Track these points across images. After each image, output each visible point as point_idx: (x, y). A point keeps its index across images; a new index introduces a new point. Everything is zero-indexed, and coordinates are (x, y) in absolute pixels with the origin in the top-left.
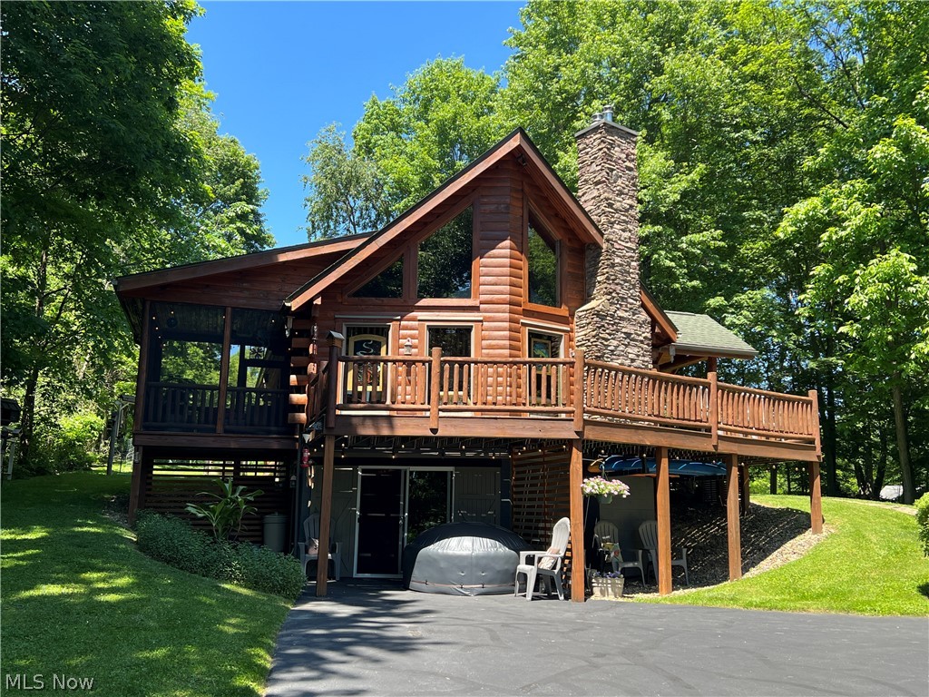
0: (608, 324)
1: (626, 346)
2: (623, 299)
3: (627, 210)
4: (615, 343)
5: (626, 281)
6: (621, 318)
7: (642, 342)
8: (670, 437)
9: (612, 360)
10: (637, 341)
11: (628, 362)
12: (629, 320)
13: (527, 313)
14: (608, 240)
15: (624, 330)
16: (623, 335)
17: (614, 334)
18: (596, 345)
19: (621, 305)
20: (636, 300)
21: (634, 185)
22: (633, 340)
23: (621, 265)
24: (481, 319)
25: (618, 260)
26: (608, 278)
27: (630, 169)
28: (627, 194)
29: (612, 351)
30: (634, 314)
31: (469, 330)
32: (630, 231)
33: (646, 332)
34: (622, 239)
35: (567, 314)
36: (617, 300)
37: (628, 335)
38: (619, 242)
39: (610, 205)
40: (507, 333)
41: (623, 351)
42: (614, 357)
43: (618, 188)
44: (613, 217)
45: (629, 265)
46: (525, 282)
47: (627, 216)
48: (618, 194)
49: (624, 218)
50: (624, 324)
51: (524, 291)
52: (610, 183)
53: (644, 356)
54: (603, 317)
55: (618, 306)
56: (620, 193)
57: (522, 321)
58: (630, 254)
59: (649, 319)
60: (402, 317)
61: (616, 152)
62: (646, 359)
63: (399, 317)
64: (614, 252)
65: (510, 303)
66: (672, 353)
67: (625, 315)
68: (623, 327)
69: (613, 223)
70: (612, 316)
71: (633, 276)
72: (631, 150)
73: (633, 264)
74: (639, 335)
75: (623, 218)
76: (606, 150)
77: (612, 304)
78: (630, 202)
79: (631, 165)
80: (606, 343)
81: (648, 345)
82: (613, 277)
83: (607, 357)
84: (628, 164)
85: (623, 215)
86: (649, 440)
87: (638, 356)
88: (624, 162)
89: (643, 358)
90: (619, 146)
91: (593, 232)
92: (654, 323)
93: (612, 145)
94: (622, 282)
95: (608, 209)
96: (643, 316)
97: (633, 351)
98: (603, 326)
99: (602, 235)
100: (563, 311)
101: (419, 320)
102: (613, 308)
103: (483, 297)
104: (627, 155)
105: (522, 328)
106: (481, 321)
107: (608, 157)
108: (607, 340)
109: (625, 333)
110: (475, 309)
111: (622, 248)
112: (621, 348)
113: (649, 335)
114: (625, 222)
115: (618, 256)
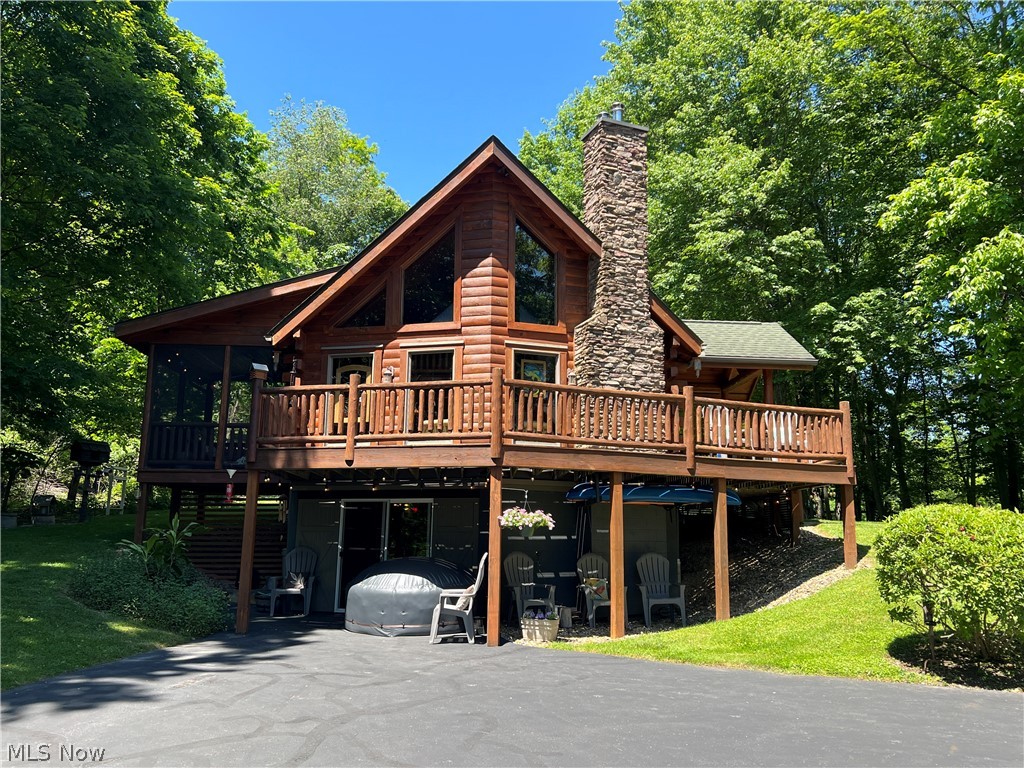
0: (605, 339)
1: (629, 362)
2: (625, 311)
3: (633, 214)
4: (614, 359)
5: (629, 291)
6: (623, 332)
7: (651, 357)
8: (625, 461)
9: (610, 378)
10: (644, 356)
11: (632, 379)
12: (633, 333)
13: (513, 333)
14: (606, 249)
15: (626, 345)
16: (625, 350)
17: (613, 350)
18: (590, 363)
19: (622, 318)
20: (644, 312)
21: (642, 185)
22: (639, 355)
23: (623, 274)
24: (462, 342)
25: (619, 269)
26: (605, 290)
27: (637, 168)
28: (633, 196)
29: (610, 368)
30: (640, 327)
31: (450, 354)
32: (637, 236)
33: (659, 346)
34: (625, 245)
35: (564, 331)
36: (618, 313)
37: (632, 350)
38: (621, 249)
39: (610, 210)
40: (489, 356)
41: (624, 368)
42: (613, 375)
43: (620, 190)
44: (613, 222)
45: (635, 273)
46: (511, 300)
47: (633, 221)
48: (620, 198)
49: (629, 222)
50: (624, 338)
51: (510, 310)
52: (611, 186)
53: (653, 372)
54: (598, 333)
55: (619, 319)
56: (624, 196)
57: (506, 342)
58: (636, 261)
59: (661, 331)
60: (385, 345)
61: (619, 151)
62: (656, 375)
63: (381, 346)
64: (614, 261)
65: (493, 324)
66: (698, 366)
67: (628, 328)
68: (625, 342)
69: (613, 229)
70: (611, 330)
71: (640, 285)
72: (639, 148)
73: (641, 272)
74: (647, 350)
75: (626, 222)
76: (604, 150)
77: (610, 317)
78: (636, 204)
79: (639, 164)
80: (601, 360)
81: (659, 359)
82: (612, 288)
83: (604, 376)
84: (634, 163)
85: (627, 219)
86: (594, 464)
87: (645, 372)
88: (629, 161)
89: (652, 375)
90: (622, 145)
91: (588, 241)
92: (668, 335)
93: (613, 145)
94: (624, 293)
95: (606, 215)
96: (654, 327)
97: (637, 368)
98: (599, 342)
99: (600, 243)
100: (560, 328)
101: (402, 347)
102: (612, 322)
103: (464, 319)
104: (634, 154)
105: (508, 349)
106: (463, 345)
107: (608, 158)
108: (603, 357)
109: (627, 348)
110: (457, 332)
111: (623, 255)
112: (623, 365)
113: (661, 349)
114: (629, 226)
115: (619, 264)
